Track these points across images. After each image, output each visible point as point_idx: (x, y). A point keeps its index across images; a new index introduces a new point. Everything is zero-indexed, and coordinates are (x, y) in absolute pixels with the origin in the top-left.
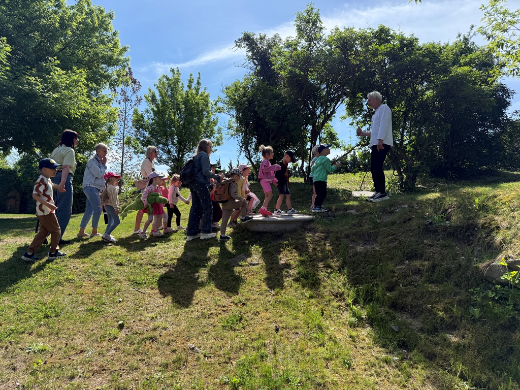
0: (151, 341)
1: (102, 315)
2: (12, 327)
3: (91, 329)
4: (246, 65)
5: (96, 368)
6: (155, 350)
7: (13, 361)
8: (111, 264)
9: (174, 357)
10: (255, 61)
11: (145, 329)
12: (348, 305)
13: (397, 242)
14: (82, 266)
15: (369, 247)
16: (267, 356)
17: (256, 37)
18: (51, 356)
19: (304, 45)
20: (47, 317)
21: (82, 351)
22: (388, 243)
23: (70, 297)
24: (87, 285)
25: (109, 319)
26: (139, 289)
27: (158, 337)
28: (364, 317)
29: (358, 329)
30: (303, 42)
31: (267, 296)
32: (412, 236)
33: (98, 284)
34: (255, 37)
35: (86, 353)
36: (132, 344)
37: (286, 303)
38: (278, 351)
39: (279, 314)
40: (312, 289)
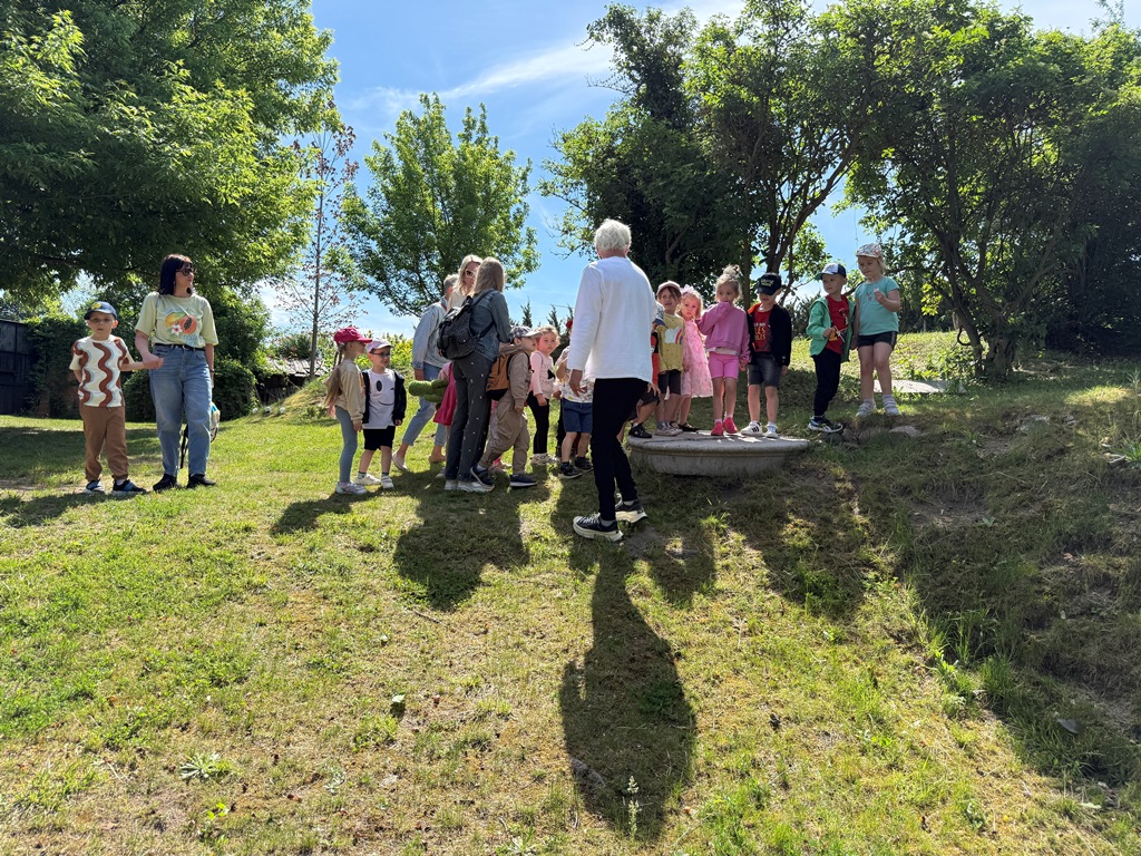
0: (478, 749)
1: (348, 678)
2: (139, 710)
3: (328, 714)
4: (612, 81)
5: (359, 824)
6: (491, 775)
7: (154, 802)
8: (347, 547)
9: (545, 793)
10: (634, 73)
11: (457, 715)
12: (932, 662)
13: (1038, 506)
14: (279, 552)
15: (966, 519)
16: (769, 796)
17: (639, 16)
18: (245, 790)
19: (760, 32)
20: (218, 682)
21: (317, 777)
22: (1014, 509)
23: (262, 629)
24: (299, 600)
25: (365, 689)
26: (422, 610)
27: (494, 739)
28: (976, 692)
29: (970, 723)
30: (760, 26)
31: (729, 635)
32: (1074, 492)
33: (325, 598)
34: (636, 16)
35: (327, 780)
36: (433, 757)
37: (780, 655)
38: (791, 783)
39: (771, 683)
40: (835, 619)
